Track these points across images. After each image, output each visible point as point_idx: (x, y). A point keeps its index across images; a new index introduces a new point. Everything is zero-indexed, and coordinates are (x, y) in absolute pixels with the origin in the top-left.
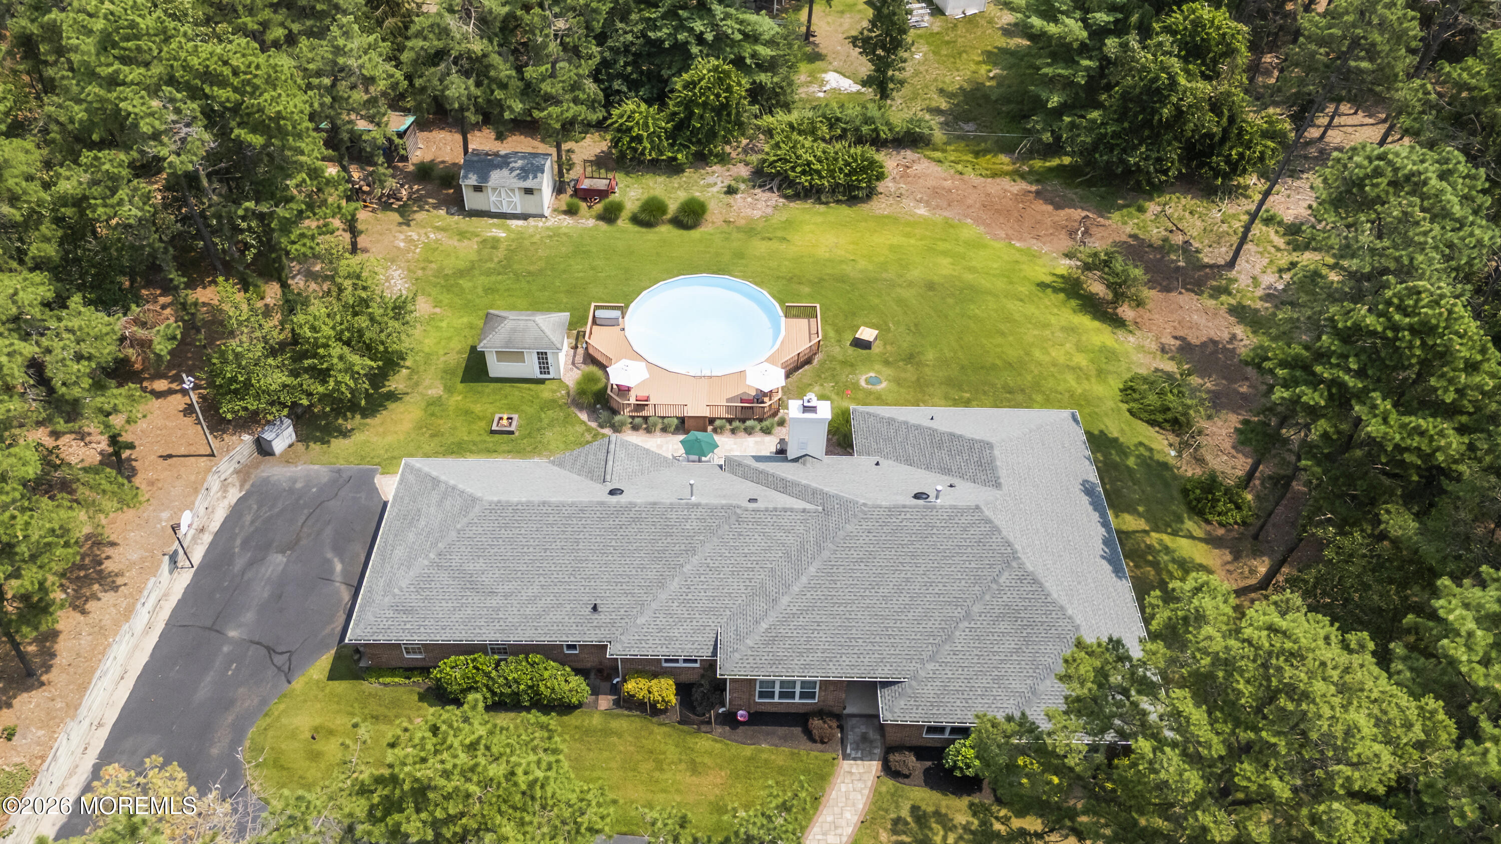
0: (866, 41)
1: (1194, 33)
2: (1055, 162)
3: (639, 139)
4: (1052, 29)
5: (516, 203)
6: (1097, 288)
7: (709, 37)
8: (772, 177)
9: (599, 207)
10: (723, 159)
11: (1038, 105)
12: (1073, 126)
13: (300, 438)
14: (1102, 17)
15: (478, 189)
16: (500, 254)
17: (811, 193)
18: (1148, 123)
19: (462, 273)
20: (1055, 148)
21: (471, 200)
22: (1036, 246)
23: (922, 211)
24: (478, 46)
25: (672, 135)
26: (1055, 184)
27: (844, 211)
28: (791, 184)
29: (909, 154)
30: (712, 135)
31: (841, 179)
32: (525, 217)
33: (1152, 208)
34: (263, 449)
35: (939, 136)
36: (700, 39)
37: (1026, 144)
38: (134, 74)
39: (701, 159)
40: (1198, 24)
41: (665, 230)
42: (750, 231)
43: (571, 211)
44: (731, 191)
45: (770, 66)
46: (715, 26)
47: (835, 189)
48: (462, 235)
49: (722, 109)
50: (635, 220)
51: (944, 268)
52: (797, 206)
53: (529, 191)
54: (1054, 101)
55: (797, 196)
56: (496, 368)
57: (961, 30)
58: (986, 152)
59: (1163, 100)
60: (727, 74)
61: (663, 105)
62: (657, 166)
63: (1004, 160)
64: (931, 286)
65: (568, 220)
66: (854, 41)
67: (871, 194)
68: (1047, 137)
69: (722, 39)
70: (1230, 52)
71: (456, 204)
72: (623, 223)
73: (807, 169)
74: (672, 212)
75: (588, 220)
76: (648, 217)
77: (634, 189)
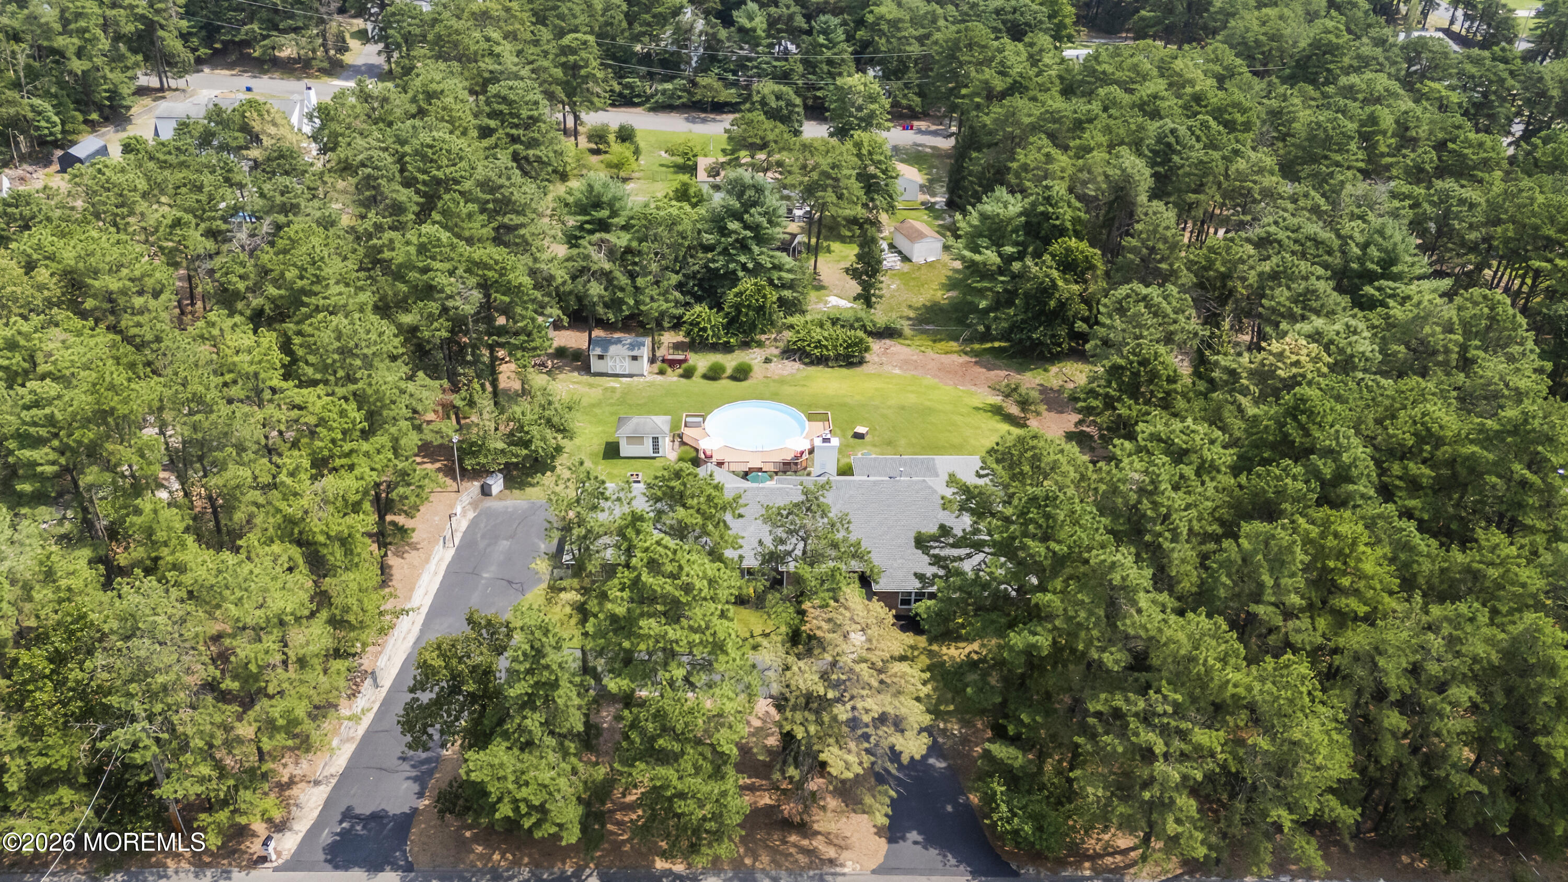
0: (855, 270)
1: (1067, 256)
2: (989, 345)
3: (704, 329)
4: (977, 257)
5: (625, 366)
6: (1014, 410)
7: (750, 266)
8: (794, 352)
9: (680, 371)
10: (760, 344)
11: (975, 309)
12: (996, 318)
13: (507, 487)
14: (1009, 249)
15: (601, 357)
16: (617, 395)
17: (821, 361)
18: (1042, 312)
19: (593, 405)
20: (986, 337)
21: (596, 365)
22: (974, 388)
23: (897, 371)
25: (727, 327)
26: (987, 357)
27: (844, 371)
28: (808, 355)
29: (888, 342)
30: (753, 327)
31: (841, 350)
32: (631, 376)
33: (1054, 369)
34: (485, 491)
35: (907, 331)
36: (744, 267)
37: (966, 334)
39: (746, 345)
40: (1068, 250)
41: (725, 383)
42: (782, 381)
43: (662, 372)
44: (767, 361)
45: (791, 286)
46: (754, 259)
47: (837, 358)
48: (591, 386)
49: (761, 309)
50: (705, 377)
51: (911, 399)
52: (813, 369)
53: (635, 358)
54: (983, 304)
55: (812, 363)
56: (626, 451)
57: (924, 270)
58: (941, 340)
59: (1050, 296)
60: (763, 287)
61: (720, 309)
62: (714, 348)
63: (954, 345)
64: (903, 408)
65: (659, 378)
66: (847, 271)
67: (861, 362)
68: (981, 328)
70: (1092, 267)
71: (586, 368)
72: (697, 379)
73: (819, 344)
74: (729, 372)
75: (673, 377)
76: (713, 375)
77: (701, 362)
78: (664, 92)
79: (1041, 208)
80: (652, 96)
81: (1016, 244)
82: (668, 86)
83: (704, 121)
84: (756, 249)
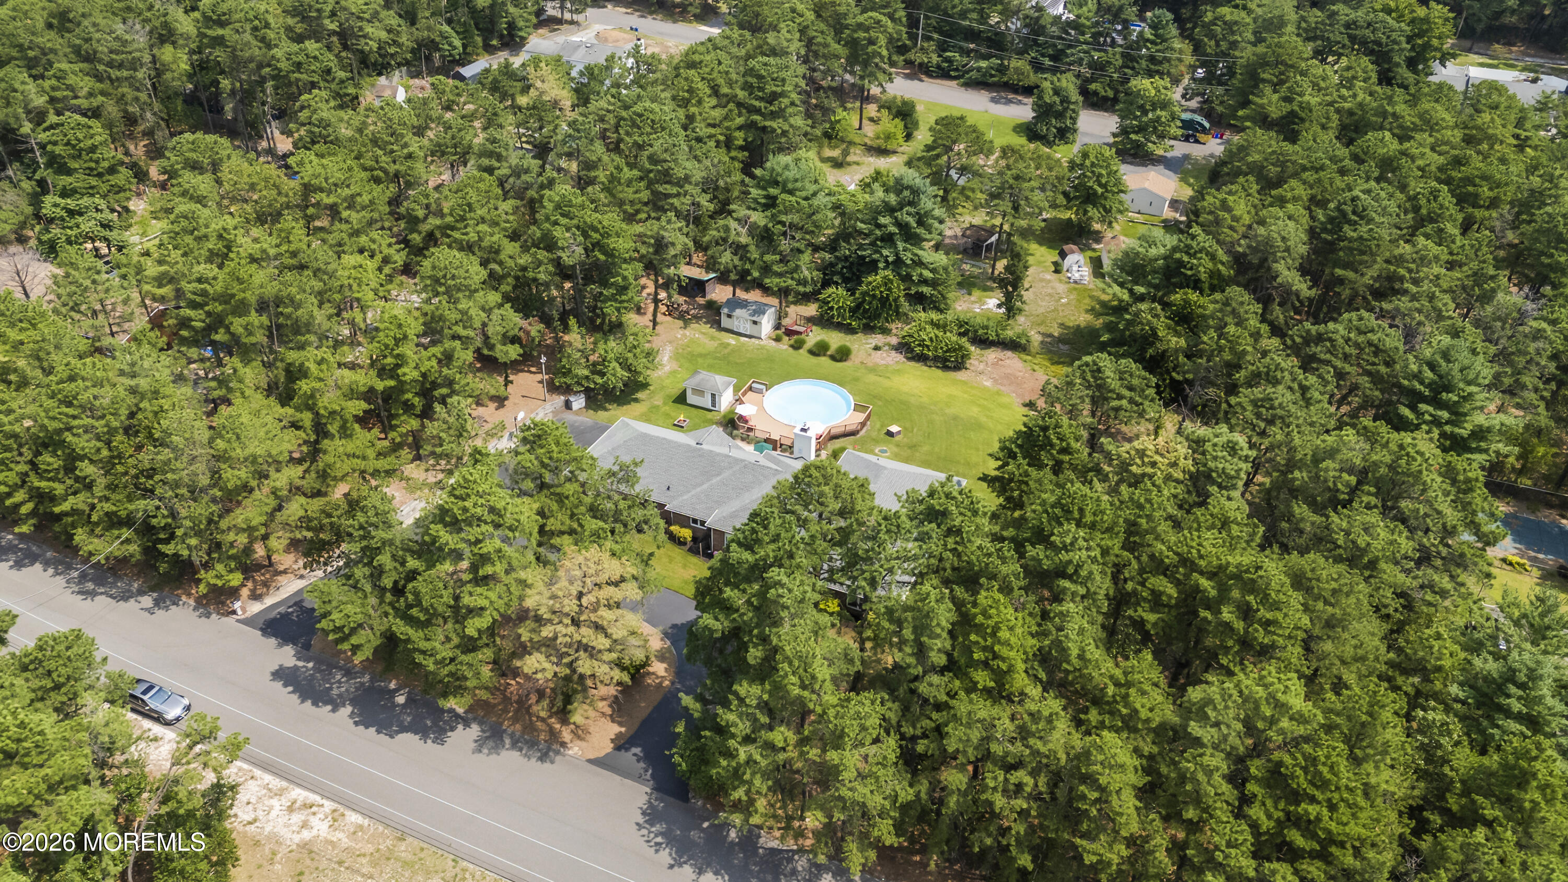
3: (832, 308)
5: (747, 328)
7: (892, 259)
8: (905, 346)
9: (794, 341)
10: (882, 331)
13: (588, 407)
14: (1140, 289)
15: (729, 316)
16: (727, 351)
17: (921, 358)
19: (701, 355)
21: (725, 322)
23: (988, 383)
24: (744, 240)
25: (854, 311)
27: (939, 373)
28: (911, 351)
29: (1009, 354)
30: (877, 316)
31: (941, 353)
32: (750, 337)
34: (568, 405)
35: (1035, 347)
36: (885, 259)
38: (563, 221)
39: (869, 329)
41: (824, 360)
42: (872, 370)
43: (778, 339)
44: (877, 348)
46: (897, 255)
47: (936, 359)
48: (713, 338)
49: (884, 301)
50: (810, 351)
51: (972, 412)
52: (913, 364)
53: (755, 323)
55: (912, 359)
56: (691, 398)
58: (1056, 361)
59: (1152, 344)
60: (891, 281)
61: (853, 294)
64: (955, 418)
65: (773, 343)
67: (958, 368)
69: (898, 262)
71: (717, 324)
72: (802, 351)
73: (922, 344)
74: (832, 351)
75: (784, 345)
76: (820, 350)
77: (815, 336)
78: (979, 69)
80: (967, 72)
82: (983, 64)
83: (1009, 102)
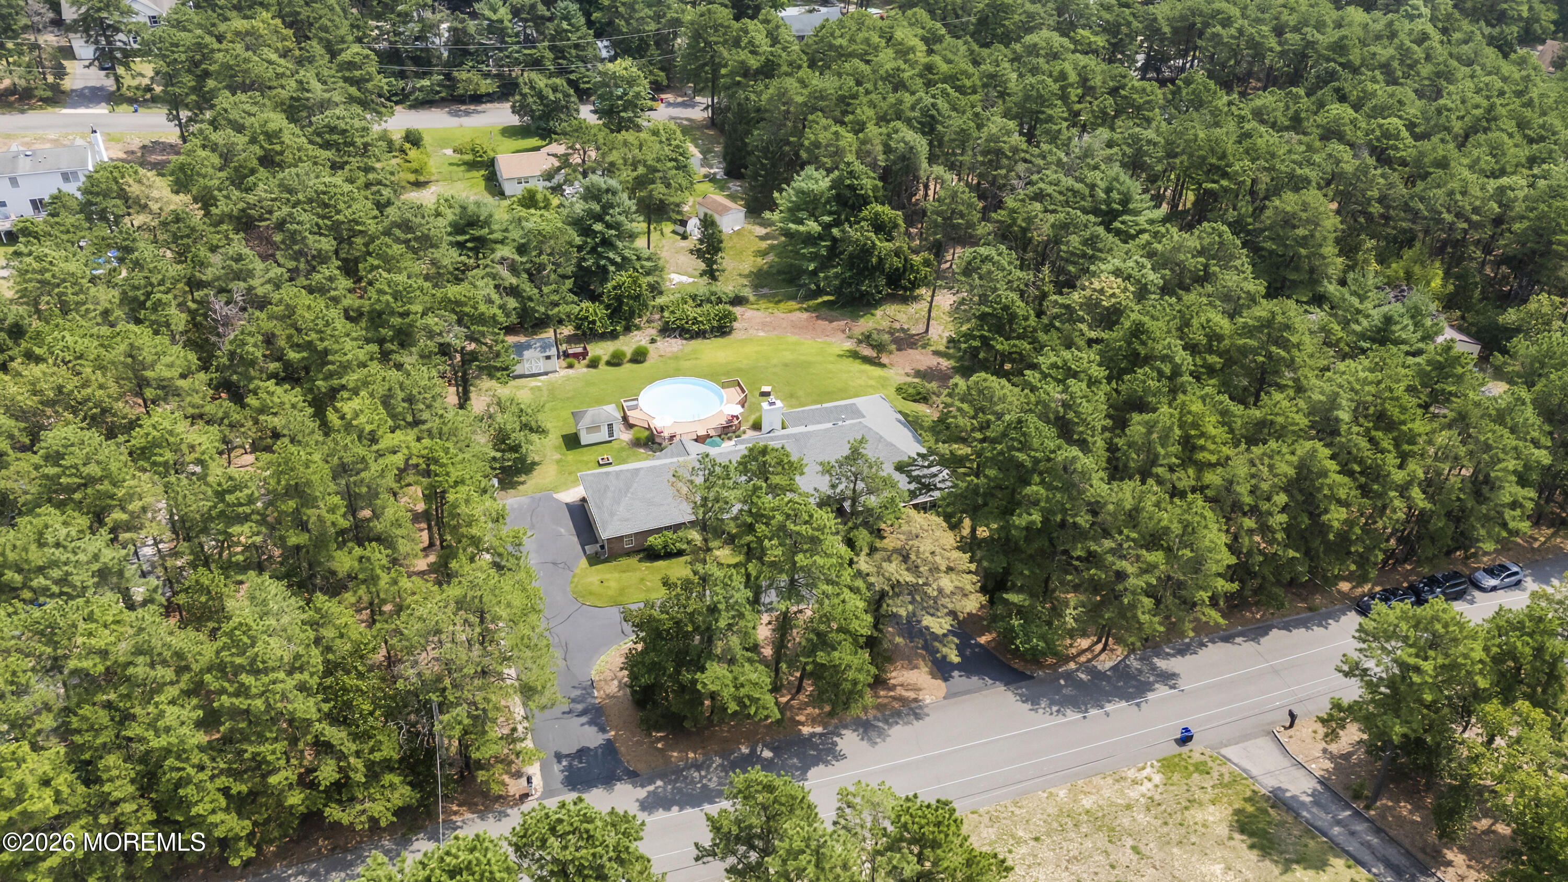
0: (699, 250)
1: (876, 219)
2: (820, 300)
3: (594, 322)
4: (801, 228)
5: (541, 366)
6: (867, 352)
7: (619, 260)
8: (674, 330)
9: (586, 362)
10: (638, 328)
11: (802, 272)
12: (826, 278)
14: (827, 219)
15: (519, 363)
16: (545, 393)
17: (700, 334)
18: (866, 268)
20: (819, 292)
21: (518, 370)
22: (828, 339)
23: (761, 334)
25: (610, 317)
26: (824, 311)
27: (720, 341)
28: (688, 331)
30: (632, 314)
31: (715, 324)
32: (546, 374)
33: (879, 313)
35: (752, 298)
36: (613, 262)
37: (802, 292)
39: (628, 329)
40: (877, 214)
41: (628, 367)
42: (676, 358)
43: (570, 366)
44: (653, 341)
45: (653, 272)
46: (620, 255)
47: (713, 330)
50: (609, 363)
51: (788, 356)
52: (693, 342)
54: (812, 267)
55: (692, 338)
56: (585, 439)
57: (735, 240)
58: (779, 302)
59: (871, 255)
60: (638, 278)
61: (602, 301)
62: (603, 337)
63: (793, 304)
64: (786, 365)
65: (570, 371)
66: (691, 252)
67: (729, 333)
68: (813, 287)
70: (896, 226)
72: (602, 366)
73: (695, 321)
74: (629, 356)
75: (581, 369)
76: (615, 361)
77: (601, 350)
78: (421, 89)
79: (848, 182)
80: (411, 93)
81: (830, 213)
82: (426, 82)
83: (467, 113)
84: (620, 244)
